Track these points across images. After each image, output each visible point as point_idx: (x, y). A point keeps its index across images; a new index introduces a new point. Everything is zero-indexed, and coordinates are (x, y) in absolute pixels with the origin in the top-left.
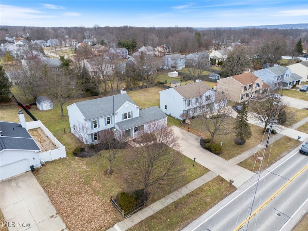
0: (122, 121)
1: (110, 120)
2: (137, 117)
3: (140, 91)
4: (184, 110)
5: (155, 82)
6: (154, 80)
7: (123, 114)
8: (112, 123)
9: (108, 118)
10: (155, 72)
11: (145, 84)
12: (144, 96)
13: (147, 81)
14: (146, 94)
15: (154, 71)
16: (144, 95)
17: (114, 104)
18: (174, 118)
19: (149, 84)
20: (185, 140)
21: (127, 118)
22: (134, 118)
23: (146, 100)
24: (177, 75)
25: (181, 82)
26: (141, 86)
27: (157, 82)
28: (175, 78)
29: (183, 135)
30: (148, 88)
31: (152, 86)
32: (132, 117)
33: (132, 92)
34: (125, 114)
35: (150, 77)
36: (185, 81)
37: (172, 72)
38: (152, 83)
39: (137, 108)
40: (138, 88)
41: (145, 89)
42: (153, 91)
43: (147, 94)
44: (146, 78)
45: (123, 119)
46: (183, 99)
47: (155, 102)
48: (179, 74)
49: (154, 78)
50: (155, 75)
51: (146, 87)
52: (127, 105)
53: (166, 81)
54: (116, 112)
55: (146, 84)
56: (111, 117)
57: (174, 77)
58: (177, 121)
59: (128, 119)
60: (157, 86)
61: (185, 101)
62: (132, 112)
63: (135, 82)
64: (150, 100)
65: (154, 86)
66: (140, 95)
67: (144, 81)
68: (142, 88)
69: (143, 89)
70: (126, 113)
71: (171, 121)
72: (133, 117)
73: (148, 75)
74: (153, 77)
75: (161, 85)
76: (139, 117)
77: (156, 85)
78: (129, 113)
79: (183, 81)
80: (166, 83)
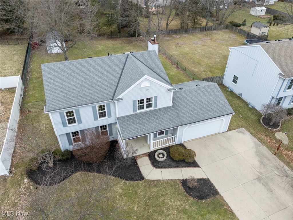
0: (132, 113)
1: (106, 110)
2: (167, 108)
3: (200, 36)
4: (273, 97)
5: (227, 22)
6: (226, 18)
7: (134, 102)
8: (110, 116)
9: (102, 108)
10: (231, 5)
11: (210, 24)
12: (204, 45)
13: (215, 19)
14: (206, 41)
15: (228, 4)
16: (203, 43)
17: (121, 76)
18: (247, 104)
19: (217, 24)
20: (266, 185)
21: (143, 108)
22: (160, 109)
23: (204, 54)
24: (263, 13)
25: (269, 25)
26: (203, 27)
27: (230, 22)
28: (260, 18)
29: (261, 163)
30: (214, 31)
31: (221, 29)
32: (156, 106)
33: (186, 35)
34: (141, 101)
35: (221, 13)
36: (276, 24)
37: (257, 8)
38: (221, 24)
39: (169, 90)
40: (197, 30)
41: (208, 32)
42: (220, 37)
43: (208, 41)
44: (215, 14)
45: (134, 110)
46: (280, 74)
47: (218, 60)
48: (268, 11)
49: (226, 15)
50: (229, 10)
51: (211, 29)
52: (146, 84)
53: (245, 21)
54: (120, 97)
55: (212, 25)
56: (109, 105)
57: (259, 16)
58: (253, 114)
59: (145, 109)
60: (229, 29)
61: (282, 81)
62: (156, 97)
63: (194, 20)
64: (209, 54)
65: (224, 29)
66: (197, 44)
67: (210, 19)
68: (203, 30)
69: (205, 33)
70: (143, 100)
71: (239, 111)
72: (158, 107)
73: (218, 10)
74: (225, 13)
75: (234, 28)
76: (170, 107)
77: (227, 27)
78: (149, 99)
79: (272, 24)
80: (244, 25)
